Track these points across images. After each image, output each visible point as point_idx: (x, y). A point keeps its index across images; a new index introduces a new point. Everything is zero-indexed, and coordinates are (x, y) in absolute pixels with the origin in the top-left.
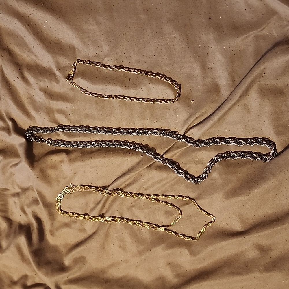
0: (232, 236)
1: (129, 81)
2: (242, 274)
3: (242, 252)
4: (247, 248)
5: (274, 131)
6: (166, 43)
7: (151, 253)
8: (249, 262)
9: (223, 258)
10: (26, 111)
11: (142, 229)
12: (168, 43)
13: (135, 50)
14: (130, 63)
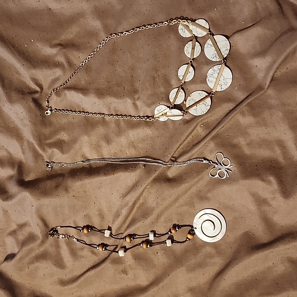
0: (257, 250)
1: (124, 90)
2: (274, 293)
3: (269, 268)
4: (274, 263)
5: (289, 125)
6: (159, 44)
7: (170, 278)
8: (278, 279)
9: (247, 279)
10: (20, 136)
11: (157, 253)
12: (161, 44)
13: (127, 56)
14: (123, 70)
